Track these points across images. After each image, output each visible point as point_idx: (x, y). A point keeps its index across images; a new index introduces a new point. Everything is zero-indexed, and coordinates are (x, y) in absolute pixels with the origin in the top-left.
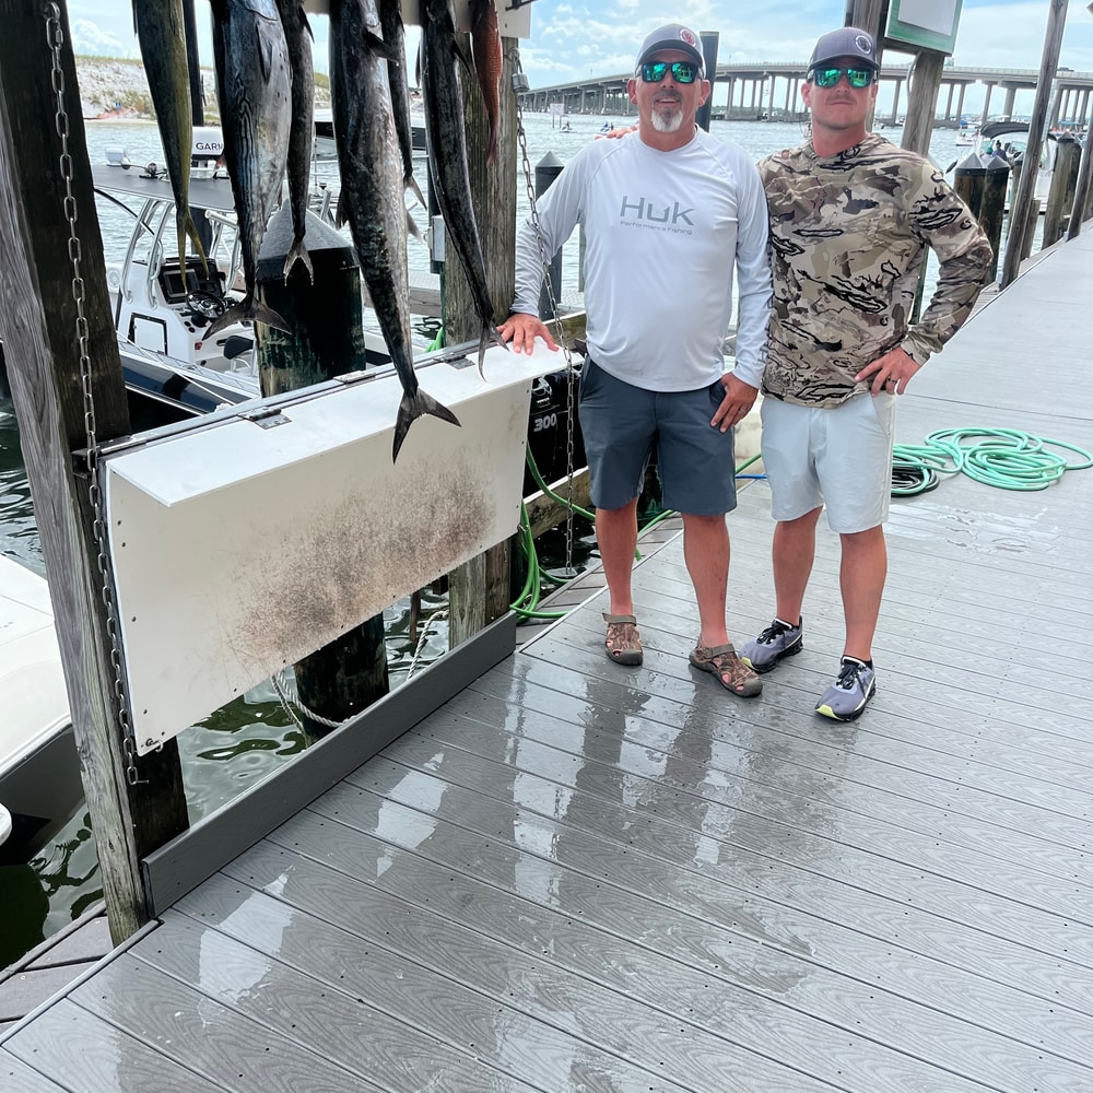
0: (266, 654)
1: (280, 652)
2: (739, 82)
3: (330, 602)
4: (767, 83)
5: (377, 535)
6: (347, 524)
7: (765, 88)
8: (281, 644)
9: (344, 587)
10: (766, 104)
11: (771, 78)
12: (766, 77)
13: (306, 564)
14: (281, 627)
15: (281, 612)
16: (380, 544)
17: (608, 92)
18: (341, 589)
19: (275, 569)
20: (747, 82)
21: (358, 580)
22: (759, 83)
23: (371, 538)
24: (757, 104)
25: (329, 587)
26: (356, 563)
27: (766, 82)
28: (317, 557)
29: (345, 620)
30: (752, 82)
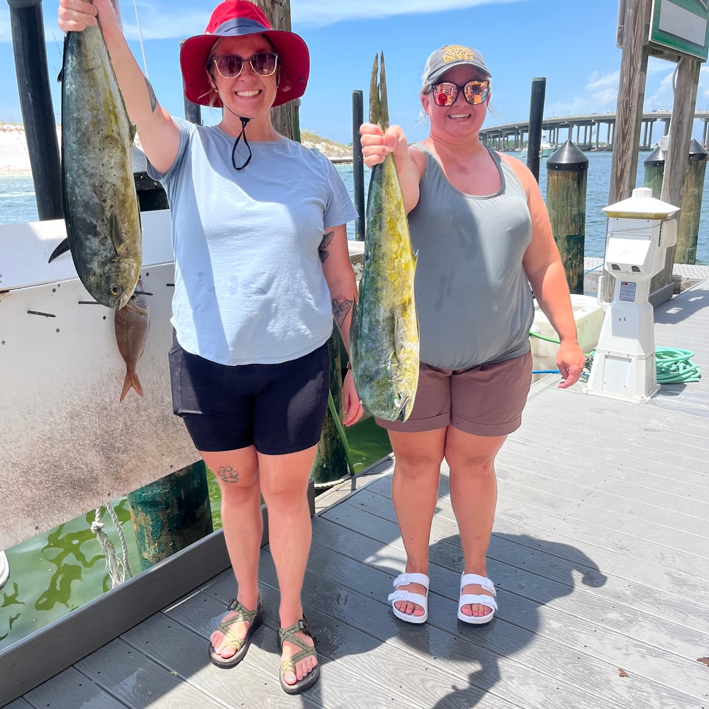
0: (12, 521)
1: (30, 520)
2: (575, 127)
3: (91, 471)
4: (595, 128)
5: (145, 410)
6: (107, 399)
7: (593, 130)
8: (31, 510)
9: (109, 458)
10: (594, 141)
11: (597, 124)
12: (594, 124)
13: (58, 436)
14: (29, 494)
15: (29, 481)
16: (150, 418)
17: (490, 137)
18: (104, 459)
19: (18, 440)
20: (581, 127)
21: (126, 451)
22: (589, 127)
23: (138, 412)
24: (588, 141)
25: (89, 457)
26: (120, 435)
27: (593, 127)
28: (72, 430)
29: (112, 488)
30: (584, 127)
